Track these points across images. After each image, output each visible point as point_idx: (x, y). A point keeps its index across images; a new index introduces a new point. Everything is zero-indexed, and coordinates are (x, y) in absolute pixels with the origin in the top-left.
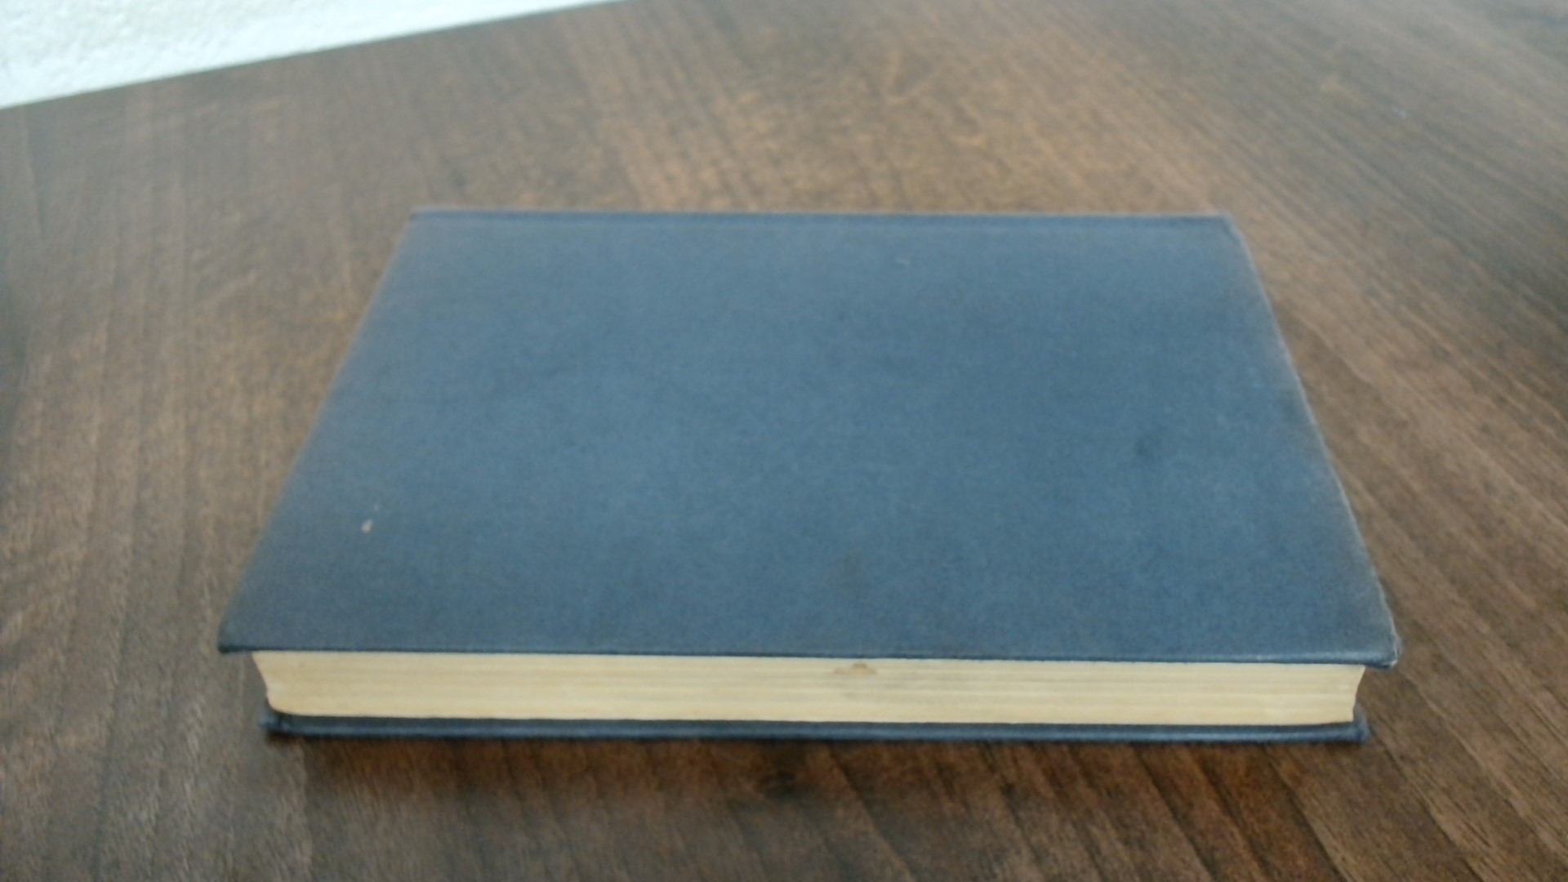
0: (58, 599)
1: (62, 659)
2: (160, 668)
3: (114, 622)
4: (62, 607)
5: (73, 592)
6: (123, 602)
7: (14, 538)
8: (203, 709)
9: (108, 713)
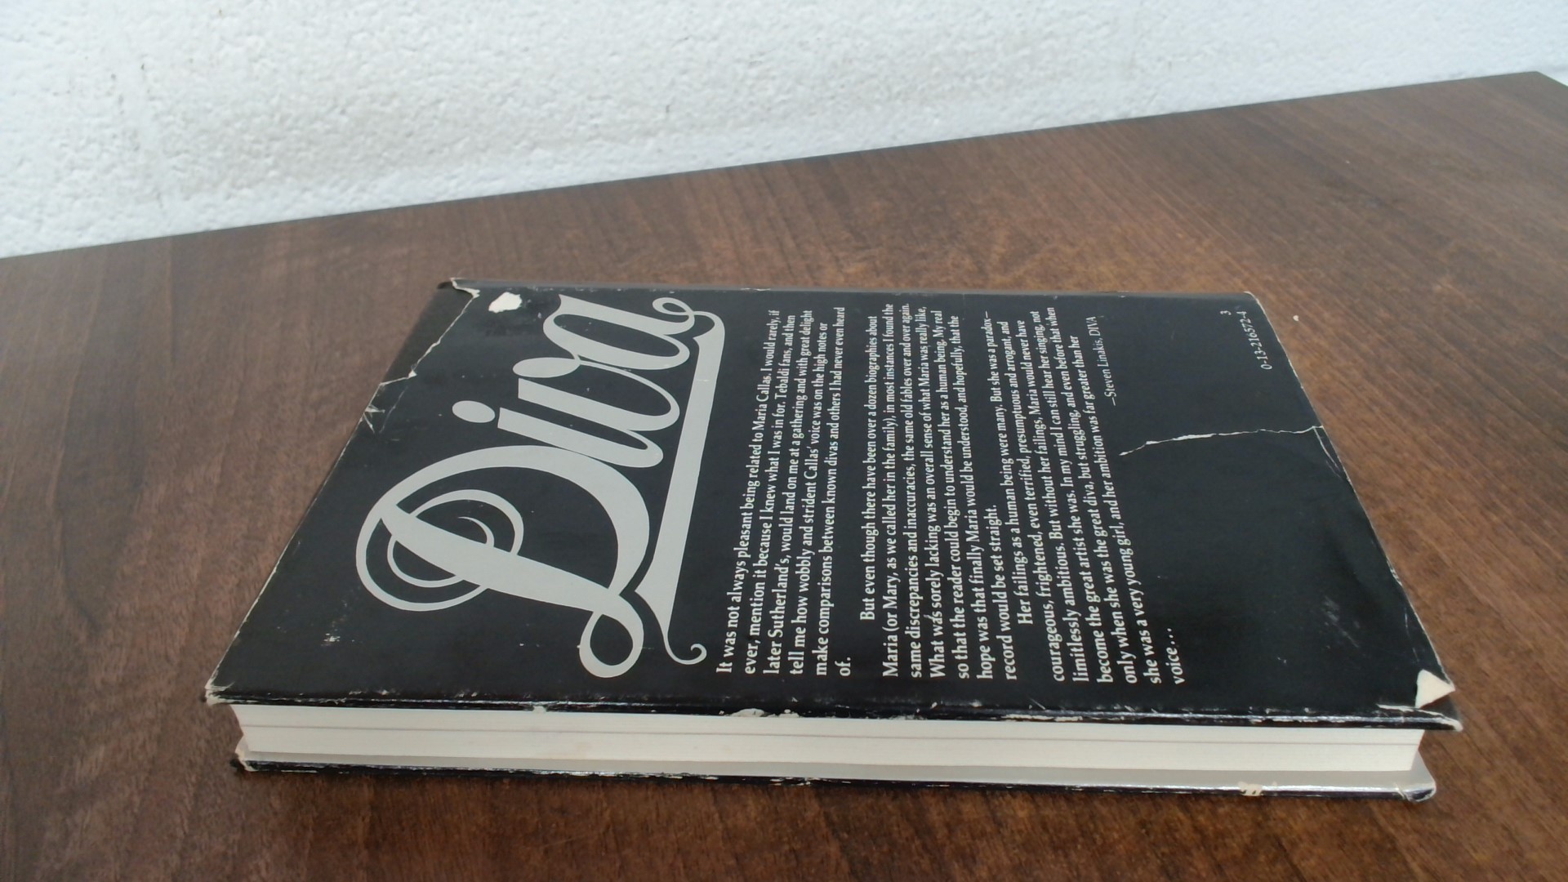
0: (141, 735)
1: (137, 799)
2: (230, 818)
3: (192, 765)
4: (143, 746)
5: (156, 729)
6: (202, 744)
7: (106, 670)
8: (267, 869)
9: (175, 860)
